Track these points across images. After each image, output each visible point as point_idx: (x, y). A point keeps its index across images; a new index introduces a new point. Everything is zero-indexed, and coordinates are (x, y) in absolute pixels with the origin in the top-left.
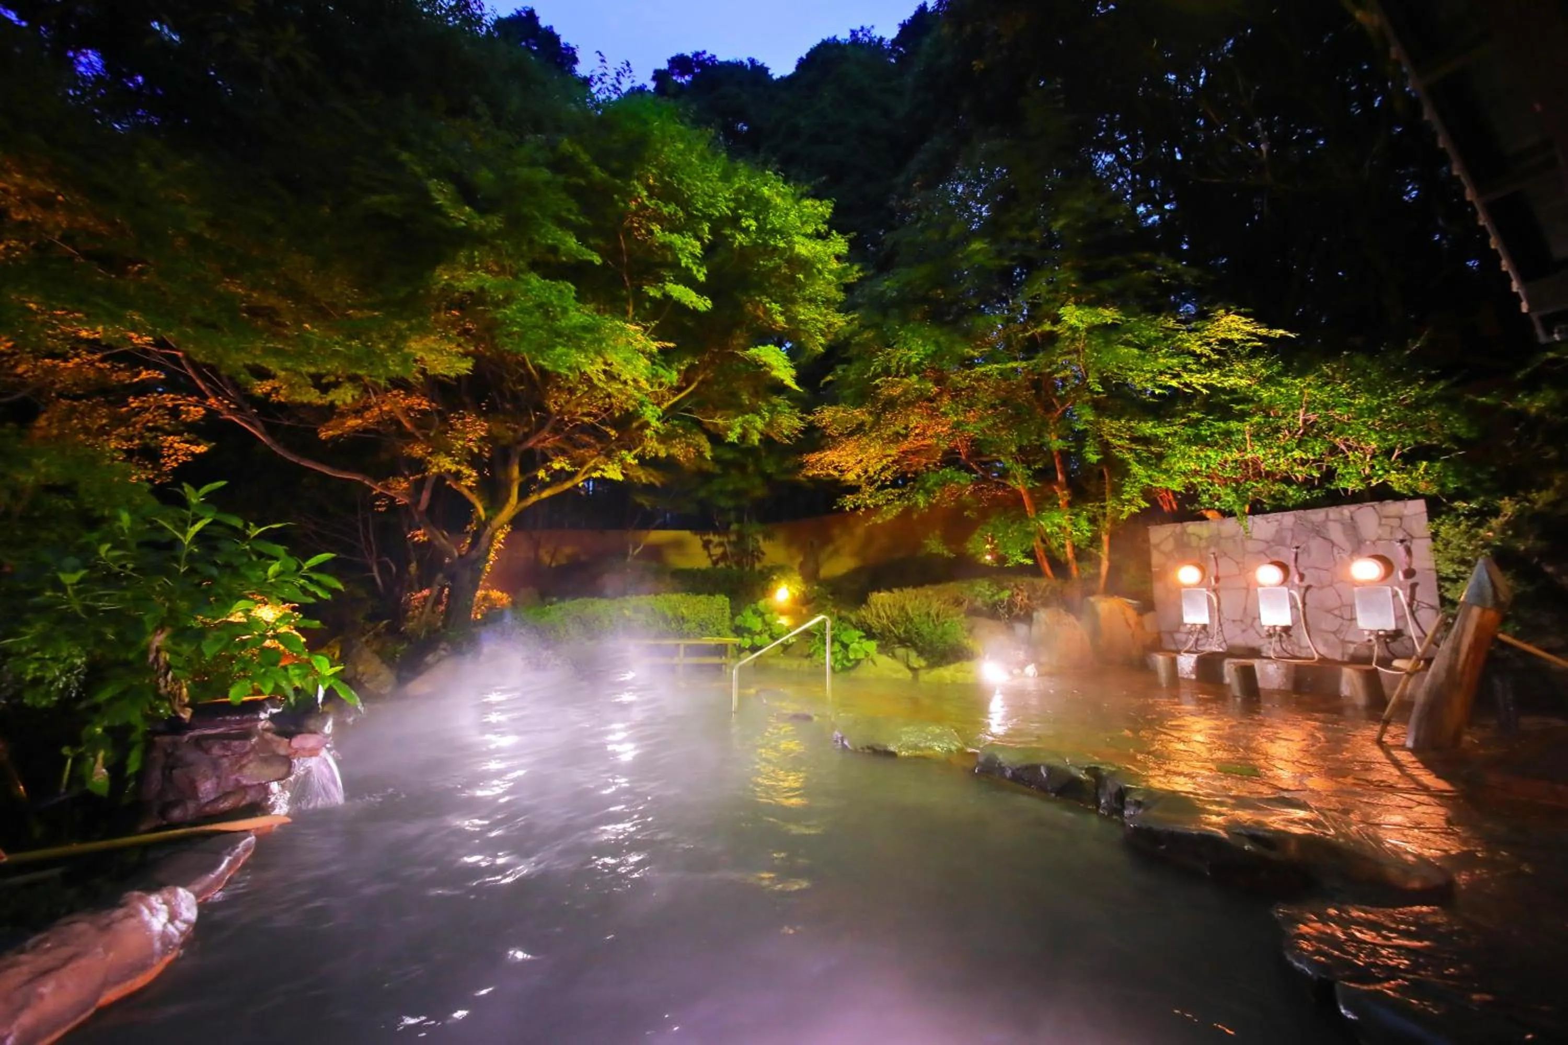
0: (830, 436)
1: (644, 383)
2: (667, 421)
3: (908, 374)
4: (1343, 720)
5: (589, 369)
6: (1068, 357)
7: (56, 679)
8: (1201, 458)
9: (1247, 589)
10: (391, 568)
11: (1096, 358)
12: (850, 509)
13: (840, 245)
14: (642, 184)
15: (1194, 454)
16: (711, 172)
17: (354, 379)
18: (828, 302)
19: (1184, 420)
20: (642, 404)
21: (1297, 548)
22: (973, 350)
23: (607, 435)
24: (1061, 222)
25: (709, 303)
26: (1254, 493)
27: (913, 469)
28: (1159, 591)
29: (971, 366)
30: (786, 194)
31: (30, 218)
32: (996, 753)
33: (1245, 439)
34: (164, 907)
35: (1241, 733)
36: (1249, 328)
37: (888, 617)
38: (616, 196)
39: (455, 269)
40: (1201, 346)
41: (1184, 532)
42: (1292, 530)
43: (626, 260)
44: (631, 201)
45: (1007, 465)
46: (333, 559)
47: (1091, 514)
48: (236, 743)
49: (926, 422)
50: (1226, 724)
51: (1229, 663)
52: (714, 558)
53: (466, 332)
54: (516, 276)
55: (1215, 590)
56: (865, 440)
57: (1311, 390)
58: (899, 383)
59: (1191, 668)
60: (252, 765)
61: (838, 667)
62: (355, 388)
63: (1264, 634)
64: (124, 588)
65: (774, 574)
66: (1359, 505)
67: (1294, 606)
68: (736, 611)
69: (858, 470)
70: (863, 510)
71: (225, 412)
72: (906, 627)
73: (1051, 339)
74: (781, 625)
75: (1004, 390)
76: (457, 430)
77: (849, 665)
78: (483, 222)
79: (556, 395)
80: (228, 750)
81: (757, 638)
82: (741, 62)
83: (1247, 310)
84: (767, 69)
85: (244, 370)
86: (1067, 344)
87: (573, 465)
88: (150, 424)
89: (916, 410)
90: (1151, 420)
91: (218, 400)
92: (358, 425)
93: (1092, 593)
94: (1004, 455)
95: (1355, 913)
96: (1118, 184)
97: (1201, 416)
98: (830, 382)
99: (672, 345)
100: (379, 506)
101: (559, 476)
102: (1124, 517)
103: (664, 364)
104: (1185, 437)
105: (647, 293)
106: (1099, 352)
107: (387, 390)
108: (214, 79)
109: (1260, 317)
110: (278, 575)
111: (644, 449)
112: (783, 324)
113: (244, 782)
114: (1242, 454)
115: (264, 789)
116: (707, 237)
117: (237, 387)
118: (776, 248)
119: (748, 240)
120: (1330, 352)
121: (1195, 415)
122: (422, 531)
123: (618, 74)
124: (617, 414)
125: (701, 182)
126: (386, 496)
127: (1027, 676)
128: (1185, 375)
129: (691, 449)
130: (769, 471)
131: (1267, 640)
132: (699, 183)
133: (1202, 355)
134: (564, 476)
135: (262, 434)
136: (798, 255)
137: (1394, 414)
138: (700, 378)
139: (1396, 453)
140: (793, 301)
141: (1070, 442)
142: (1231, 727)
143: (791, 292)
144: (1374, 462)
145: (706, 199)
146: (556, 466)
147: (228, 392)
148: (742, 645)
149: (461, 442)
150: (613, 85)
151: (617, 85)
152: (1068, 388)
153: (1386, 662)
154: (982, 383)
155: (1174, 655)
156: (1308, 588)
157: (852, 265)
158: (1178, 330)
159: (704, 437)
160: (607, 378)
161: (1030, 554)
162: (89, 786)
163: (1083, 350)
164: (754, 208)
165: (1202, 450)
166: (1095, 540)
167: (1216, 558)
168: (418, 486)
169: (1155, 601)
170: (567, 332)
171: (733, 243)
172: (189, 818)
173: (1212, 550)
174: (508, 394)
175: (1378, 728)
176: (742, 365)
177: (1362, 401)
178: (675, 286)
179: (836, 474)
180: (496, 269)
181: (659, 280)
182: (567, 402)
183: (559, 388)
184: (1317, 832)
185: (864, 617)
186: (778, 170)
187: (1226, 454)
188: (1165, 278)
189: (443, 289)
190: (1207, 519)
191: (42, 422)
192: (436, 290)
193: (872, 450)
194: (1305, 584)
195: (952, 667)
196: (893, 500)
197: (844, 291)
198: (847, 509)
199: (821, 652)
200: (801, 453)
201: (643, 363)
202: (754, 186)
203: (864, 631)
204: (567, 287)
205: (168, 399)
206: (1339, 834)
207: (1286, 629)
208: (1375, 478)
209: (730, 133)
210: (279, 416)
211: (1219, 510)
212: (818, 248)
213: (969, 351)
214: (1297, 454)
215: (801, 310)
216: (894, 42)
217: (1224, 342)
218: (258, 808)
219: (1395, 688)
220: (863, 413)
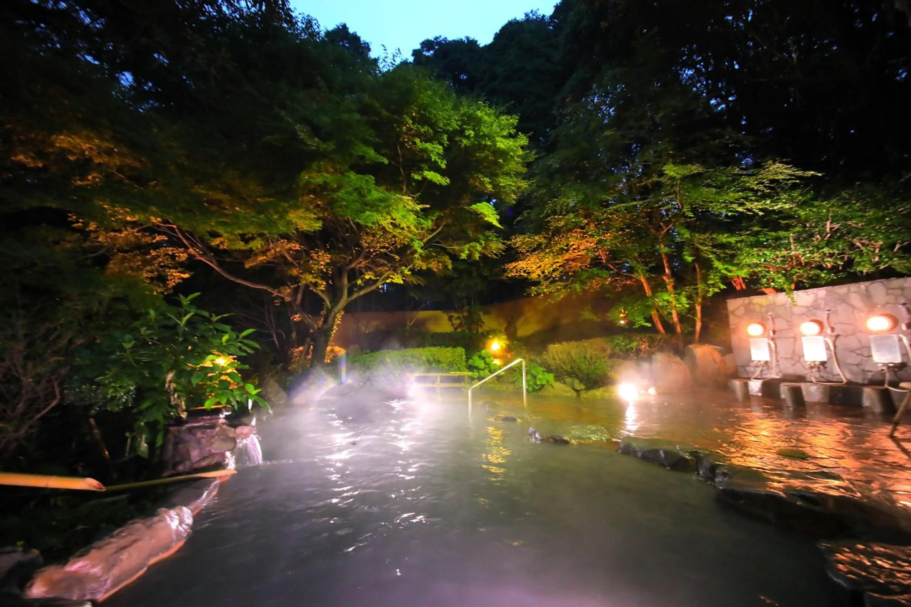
0: (521, 252)
1: (413, 228)
2: (426, 249)
3: (567, 213)
4: (865, 422)
5: (384, 223)
6: (669, 197)
7: (122, 397)
8: (760, 256)
9: (795, 338)
10: (282, 335)
11: (688, 196)
12: (534, 295)
13: (523, 140)
14: (409, 117)
15: (755, 253)
16: (447, 105)
17: (261, 235)
18: (518, 174)
19: (748, 232)
20: (412, 240)
21: (829, 310)
22: (608, 196)
23: (394, 259)
24: (660, 115)
25: (448, 181)
26: (798, 277)
27: (572, 270)
28: (735, 339)
29: (608, 206)
30: (490, 114)
31: (102, 161)
32: (632, 442)
33: (790, 242)
34: (177, 517)
35: (793, 430)
36: (790, 172)
37: (560, 359)
38: (395, 125)
39: (312, 172)
40: (757, 184)
41: (750, 303)
42: (825, 299)
43: (401, 159)
44: (403, 126)
45: (633, 265)
46: (254, 333)
47: (688, 293)
48: (209, 431)
49: (579, 241)
50: (783, 425)
51: (785, 385)
52: (455, 326)
53: (318, 206)
54: (342, 174)
55: (773, 339)
56: (542, 254)
57: (834, 209)
58: (562, 219)
59: (758, 389)
60: (217, 442)
61: (531, 389)
62: (262, 240)
63: (807, 367)
64: (153, 350)
65: (490, 335)
66: (872, 282)
67: (828, 348)
68: (468, 358)
69: (539, 272)
70: (542, 295)
71: (197, 256)
72: (571, 365)
73: (658, 186)
74: (495, 364)
75: (628, 219)
76: (315, 260)
77: (537, 388)
78: (325, 146)
79: (366, 237)
80: (205, 434)
81: (482, 372)
82: (462, 40)
83: (787, 160)
84: (476, 41)
85: (207, 234)
86: (668, 188)
87: (376, 276)
88: (162, 264)
89: (573, 235)
90: (727, 233)
91: (194, 249)
92: (265, 259)
93: (691, 343)
94: (630, 259)
95: (877, 549)
96: (697, 87)
97: (759, 229)
98: (520, 221)
99: (428, 206)
100: (277, 303)
101: (369, 282)
102: (710, 295)
103: (423, 217)
104: (749, 243)
105: (413, 178)
106: (689, 192)
107: (278, 240)
108: (185, 80)
109: (796, 164)
110: (227, 341)
111: (414, 265)
112: (491, 190)
113: (213, 451)
114: (788, 252)
115: (223, 456)
116: (446, 143)
117: (203, 241)
118: (485, 146)
119: (469, 142)
120: (848, 184)
121: (756, 229)
122: (298, 315)
123: (394, 56)
124: (399, 247)
125: (442, 112)
126: (279, 297)
127: (649, 395)
128: (747, 203)
129: (440, 264)
130: (485, 275)
131: (810, 370)
132: (440, 113)
133: (758, 190)
134: (371, 282)
135: (216, 266)
136: (499, 149)
137: (895, 221)
138: (444, 223)
139: (898, 246)
140: (497, 175)
141: (673, 249)
142: (787, 426)
143: (495, 170)
144: (882, 253)
145: (445, 121)
146: (367, 277)
147: (199, 245)
148: (473, 377)
149: (317, 266)
150: (391, 63)
151: (393, 62)
152: (670, 216)
153: (895, 384)
154: (615, 216)
155: (746, 381)
156: (837, 336)
157: (531, 151)
158: (742, 175)
159: (447, 257)
160: (393, 227)
161: (649, 319)
162: (139, 453)
163: (679, 192)
164: (472, 124)
165: (760, 250)
166: (692, 309)
167: (773, 319)
168: (296, 290)
169: (733, 347)
170: (371, 203)
171: (461, 145)
172: (187, 470)
173: (770, 313)
174: (340, 239)
175: (890, 427)
176: (468, 215)
177: (871, 213)
178: (429, 172)
179: (525, 275)
180: (332, 170)
181: (420, 170)
182: (372, 241)
183: (367, 234)
184: (848, 495)
185: (545, 359)
186: (486, 100)
187: (778, 253)
188: (731, 144)
189: (305, 184)
190: (766, 294)
191: (111, 265)
192: (301, 184)
193: (547, 260)
194: (835, 333)
195: (601, 389)
196: (560, 289)
197: (527, 167)
198: (533, 295)
199: (520, 380)
200: (504, 264)
201: (412, 217)
202: (472, 111)
203: (546, 368)
204: (370, 178)
205: (170, 250)
206: (864, 496)
207: (823, 363)
208: (883, 264)
209: (457, 81)
210: (224, 256)
211: (774, 288)
212: (511, 143)
213: (605, 197)
214: (826, 250)
215: (501, 180)
216: (551, 17)
217: (772, 181)
218: (220, 466)
219: (901, 401)
220: (541, 238)
